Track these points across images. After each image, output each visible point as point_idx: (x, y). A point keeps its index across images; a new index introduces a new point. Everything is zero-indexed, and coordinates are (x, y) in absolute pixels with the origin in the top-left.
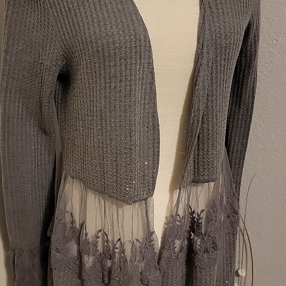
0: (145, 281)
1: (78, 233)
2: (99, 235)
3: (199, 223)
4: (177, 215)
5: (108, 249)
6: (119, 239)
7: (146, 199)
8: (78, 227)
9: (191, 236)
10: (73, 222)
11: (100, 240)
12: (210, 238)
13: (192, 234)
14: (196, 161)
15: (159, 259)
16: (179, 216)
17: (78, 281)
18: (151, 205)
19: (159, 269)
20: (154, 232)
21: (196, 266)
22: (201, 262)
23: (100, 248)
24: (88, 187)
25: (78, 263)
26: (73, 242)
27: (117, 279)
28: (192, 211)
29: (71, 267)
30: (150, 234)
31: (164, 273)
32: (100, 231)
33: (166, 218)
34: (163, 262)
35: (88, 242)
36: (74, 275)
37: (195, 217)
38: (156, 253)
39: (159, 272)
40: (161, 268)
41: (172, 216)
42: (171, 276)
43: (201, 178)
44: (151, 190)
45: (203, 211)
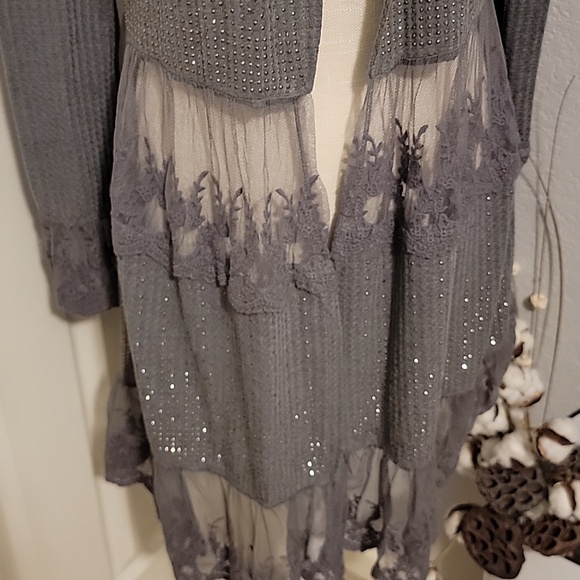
0: (301, 284)
1: (162, 183)
2: (202, 184)
3: (415, 158)
4: (367, 138)
5: (221, 213)
6: (241, 190)
7: (295, 100)
8: (161, 168)
9: (402, 190)
10: (150, 159)
11: (206, 196)
12: (440, 191)
13: (404, 185)
14: (410, 11)
15: (332, 239)
16: (372, 141)
17: (170, 284)
18: (308, 114)
19: (333, 260)
20: (316, 177)
21: (408, 254)
22: (421, 245)
23: (207, 212)
24: (172, 74)
25: (166, 245)
26: (153, 202)
27: (241, 274)
28: (404, 132)
29: (152, 254)
30: (308, 181)
31: (344, 269)
32: (204, 174)
33: (346, 147)
34: (338, 244)
35: (181, 199)
36: (161, 272)
37: (408, 147)
38: (324, 225)
39: (330, 264)
40: (336, 257)
41: (355, 141)
42: (358, 274)
43: (421, 52)
44: (305, 79)
45: (424, 129)
